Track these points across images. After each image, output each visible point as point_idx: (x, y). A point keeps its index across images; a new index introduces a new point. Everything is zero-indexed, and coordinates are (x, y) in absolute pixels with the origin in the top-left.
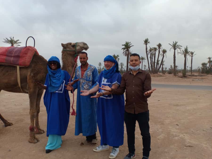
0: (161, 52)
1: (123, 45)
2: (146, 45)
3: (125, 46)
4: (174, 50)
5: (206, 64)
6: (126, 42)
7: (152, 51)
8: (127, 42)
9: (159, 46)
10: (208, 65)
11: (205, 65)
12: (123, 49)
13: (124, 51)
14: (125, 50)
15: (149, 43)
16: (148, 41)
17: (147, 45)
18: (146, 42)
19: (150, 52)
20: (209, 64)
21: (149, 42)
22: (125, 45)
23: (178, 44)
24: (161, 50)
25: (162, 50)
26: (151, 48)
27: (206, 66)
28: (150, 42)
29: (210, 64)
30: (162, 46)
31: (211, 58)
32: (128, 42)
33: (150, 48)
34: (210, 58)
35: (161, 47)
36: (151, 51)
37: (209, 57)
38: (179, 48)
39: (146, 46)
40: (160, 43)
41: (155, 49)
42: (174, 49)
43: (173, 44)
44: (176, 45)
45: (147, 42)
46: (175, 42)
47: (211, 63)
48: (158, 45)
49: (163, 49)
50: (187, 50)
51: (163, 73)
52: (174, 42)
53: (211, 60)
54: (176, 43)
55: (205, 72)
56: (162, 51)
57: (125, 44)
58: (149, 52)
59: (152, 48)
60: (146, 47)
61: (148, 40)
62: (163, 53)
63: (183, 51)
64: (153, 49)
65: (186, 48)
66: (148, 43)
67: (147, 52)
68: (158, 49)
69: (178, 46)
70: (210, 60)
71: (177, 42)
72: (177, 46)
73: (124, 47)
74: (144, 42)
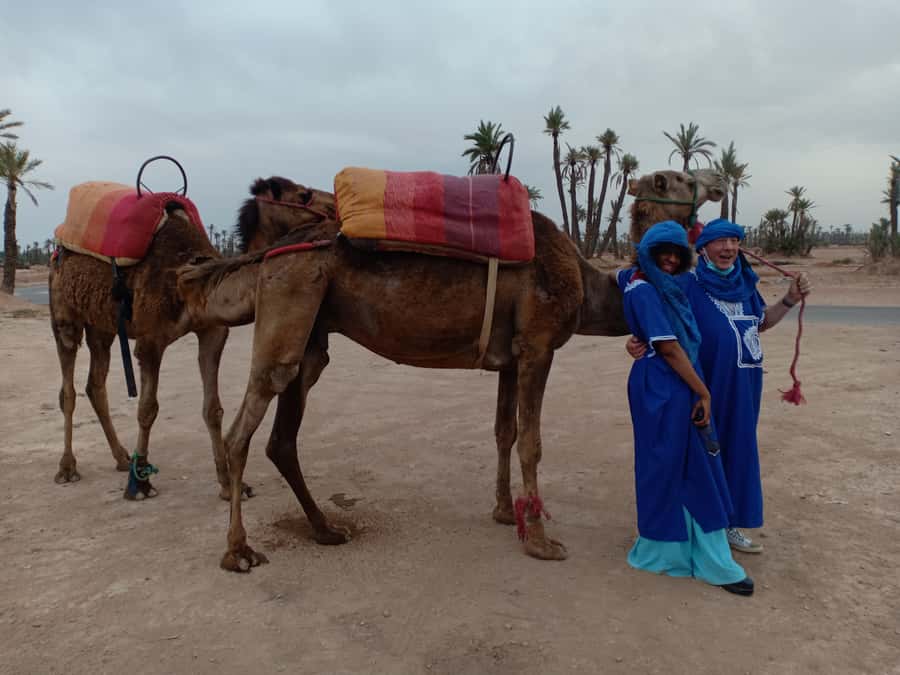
0: (615, 168)
1: (468, 138)
2: (555, 135)
3: (476, 142)
4: (683, 160)
5: (783, 215)
6: (482, 124)
7: (579, 164)
8: (486, 124)
9: (609, 139)
10: (789, 220)
11: (779, 221)
12: (467, 152)
13: (474, 162)
14: (478, 159)
15: (567, 128)
16: (563, 120)
17: (560, 138)
18: (555, 123)
19: (570, 167)
20: (795, 215)
21: (565, 126)
22: (475, 137)
23: (699, 135)
24: (614, 159)
25: (621, 160)
26: (573, 151)
27: (782, 222)
28: (568, 125)
29: (798, 214)
30: (619, 140)
31: (801, 189)
32: (490, 124)
33: (569, 151)
34: (796, 192)
35: (614, 147)
36: (573, 164)
37: (792, 186)
38: (704, 152)
39: (556, 143)
40: (612, 129)
41: (593, 155)
42: (685, 156)
43: (681, 134)
44: (693, 140)
45: (559, 122)
46: (687, 128)
47: (802, 213)
48: (602, 139)
49: (621, 155)
50: (734, 158)
51: (616, 255)
52: (683, 128)
53: (801, 198)
54: (692, 131)
55: (780, 246)
56: (619, 162)
57: (479, 132)
58: (566, 168)
59: (578, 150)
60: (553, 145)
61: (562, 117)
62: (621, 172)
63: (716, 163)
64: (584, 156)
65: (727, 152)
66: (561, 130)
67: (557, 165)
68: (605, 155)
69: (699, 143)
70: (796, 200)
71: (697, 128)
72: (697, 141)
73: (472, 144)
74: (544, 126)
